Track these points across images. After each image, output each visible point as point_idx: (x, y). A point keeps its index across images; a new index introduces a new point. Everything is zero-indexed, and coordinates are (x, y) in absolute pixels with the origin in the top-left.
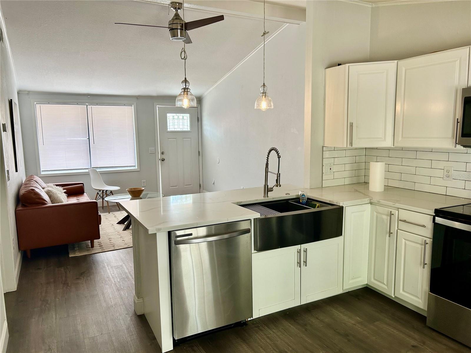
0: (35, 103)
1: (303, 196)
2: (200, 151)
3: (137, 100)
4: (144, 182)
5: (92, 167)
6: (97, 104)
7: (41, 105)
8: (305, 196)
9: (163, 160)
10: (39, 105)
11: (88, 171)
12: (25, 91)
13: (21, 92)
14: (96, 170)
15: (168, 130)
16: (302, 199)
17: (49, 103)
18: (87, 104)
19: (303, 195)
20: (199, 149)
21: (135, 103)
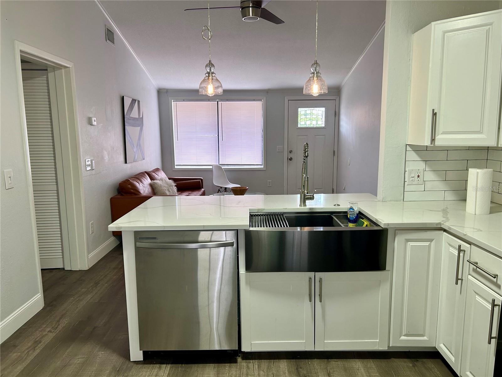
0: (172, 100)
1: (351, 210)
2: (336, 150)
3: (267, 94)
4: (269, 183)
5: (220, 164)
6: (227, 100)
7: (177, 102)
8: (353, 209)
9: (291, 159)
10: (176, 102)
11: (212, 168)
12: (164, 89)
13: (162, 91)
14: (221, 168)
15: (299, 126)
16: (349, 214)
17: (184, 101)
18: (217, 100)
19: (351, 208)
20: (335, 148)
21: (265, 98)
